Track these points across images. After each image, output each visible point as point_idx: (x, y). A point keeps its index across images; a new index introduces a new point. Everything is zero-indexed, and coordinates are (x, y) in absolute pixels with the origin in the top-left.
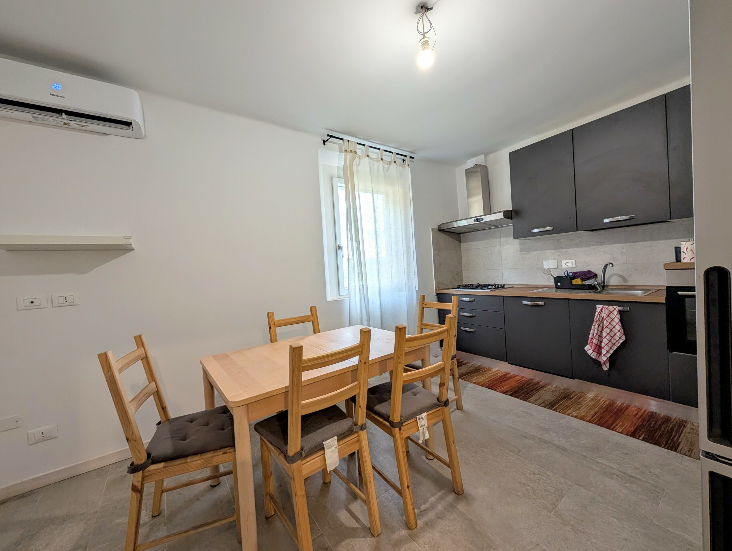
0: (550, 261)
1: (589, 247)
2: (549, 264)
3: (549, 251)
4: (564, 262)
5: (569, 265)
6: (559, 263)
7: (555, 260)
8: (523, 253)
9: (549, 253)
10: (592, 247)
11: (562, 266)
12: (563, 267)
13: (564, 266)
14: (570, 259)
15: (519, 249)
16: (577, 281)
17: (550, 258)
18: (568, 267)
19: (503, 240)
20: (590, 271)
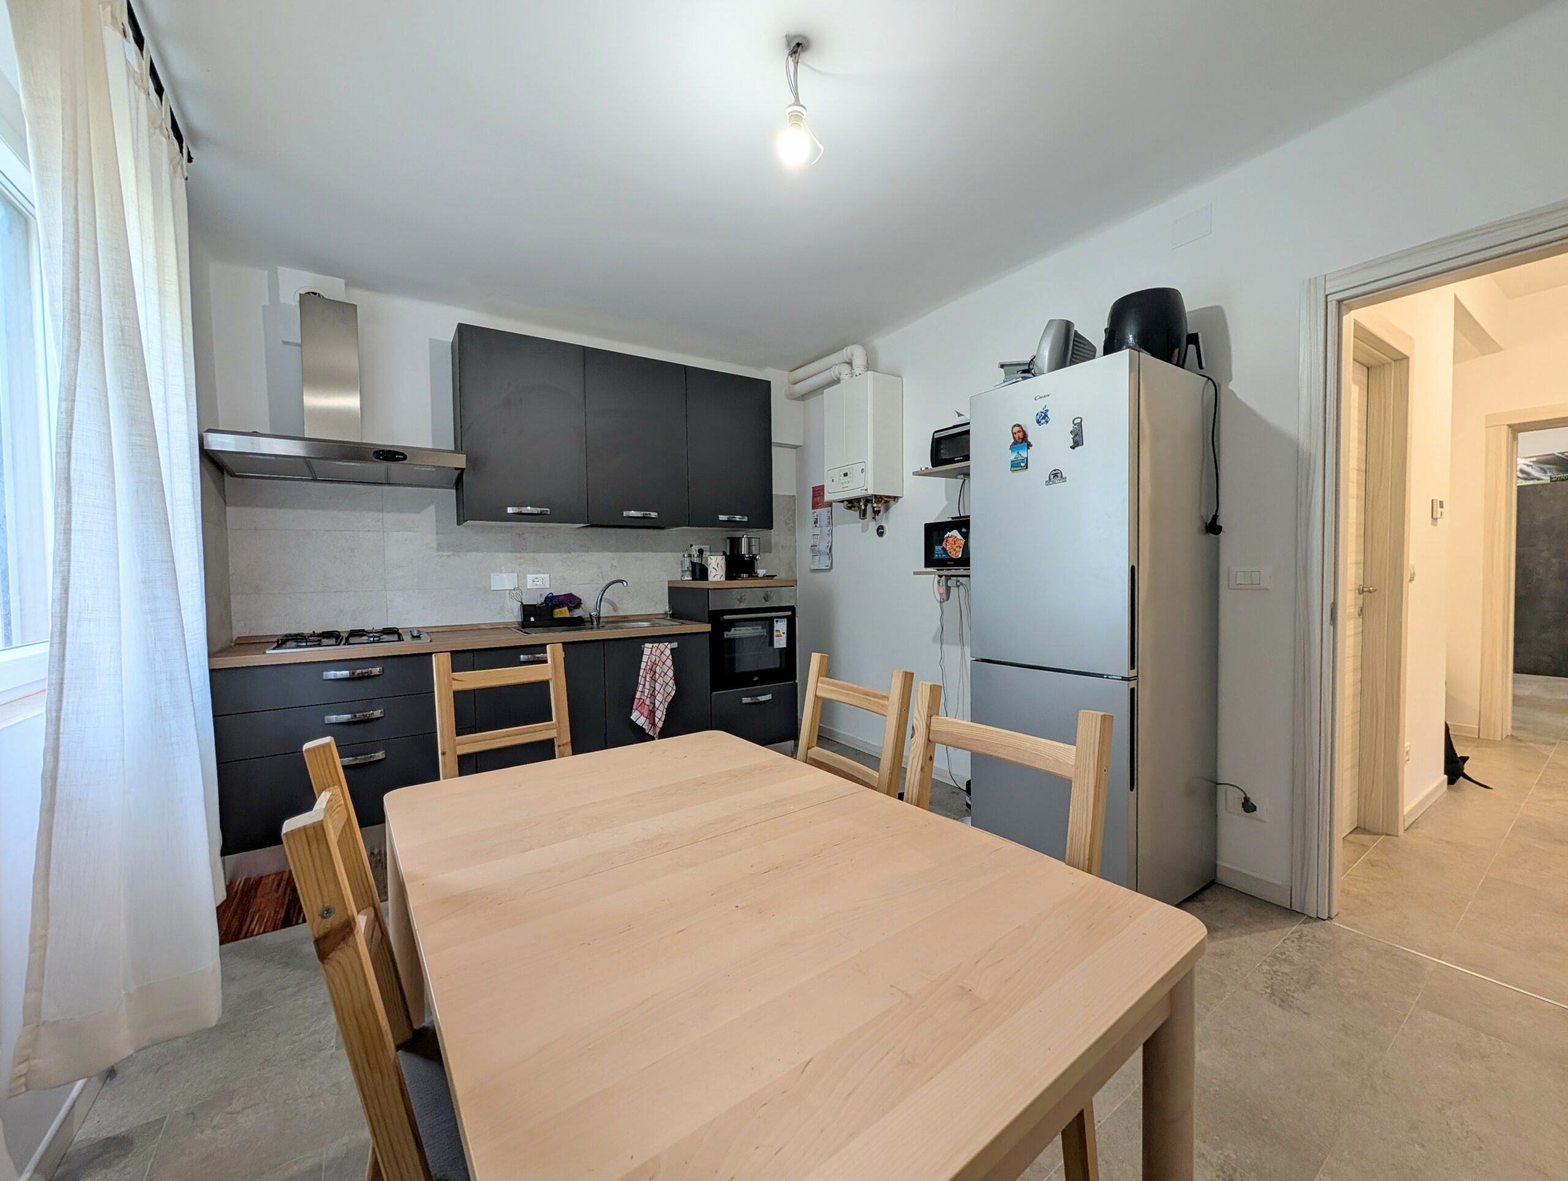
0: (505, 575)
1: (570, 553)
2: (504, 580)
3: (502, 555)
4: (530, 577)
5: (538, 583)
6: (521, 577)
7: (513, 572)
8: (445, 554)
9: (501, 557)
10: (574, 554)
11: (526, 585)
12: (528, 587)
13: (530, 585)
14: (539, 572)
15: (434, 545)
16: (562, 612)
17: (503, 568)
18: (537, 587)
19: (390, 517)
20: (571, 595)
